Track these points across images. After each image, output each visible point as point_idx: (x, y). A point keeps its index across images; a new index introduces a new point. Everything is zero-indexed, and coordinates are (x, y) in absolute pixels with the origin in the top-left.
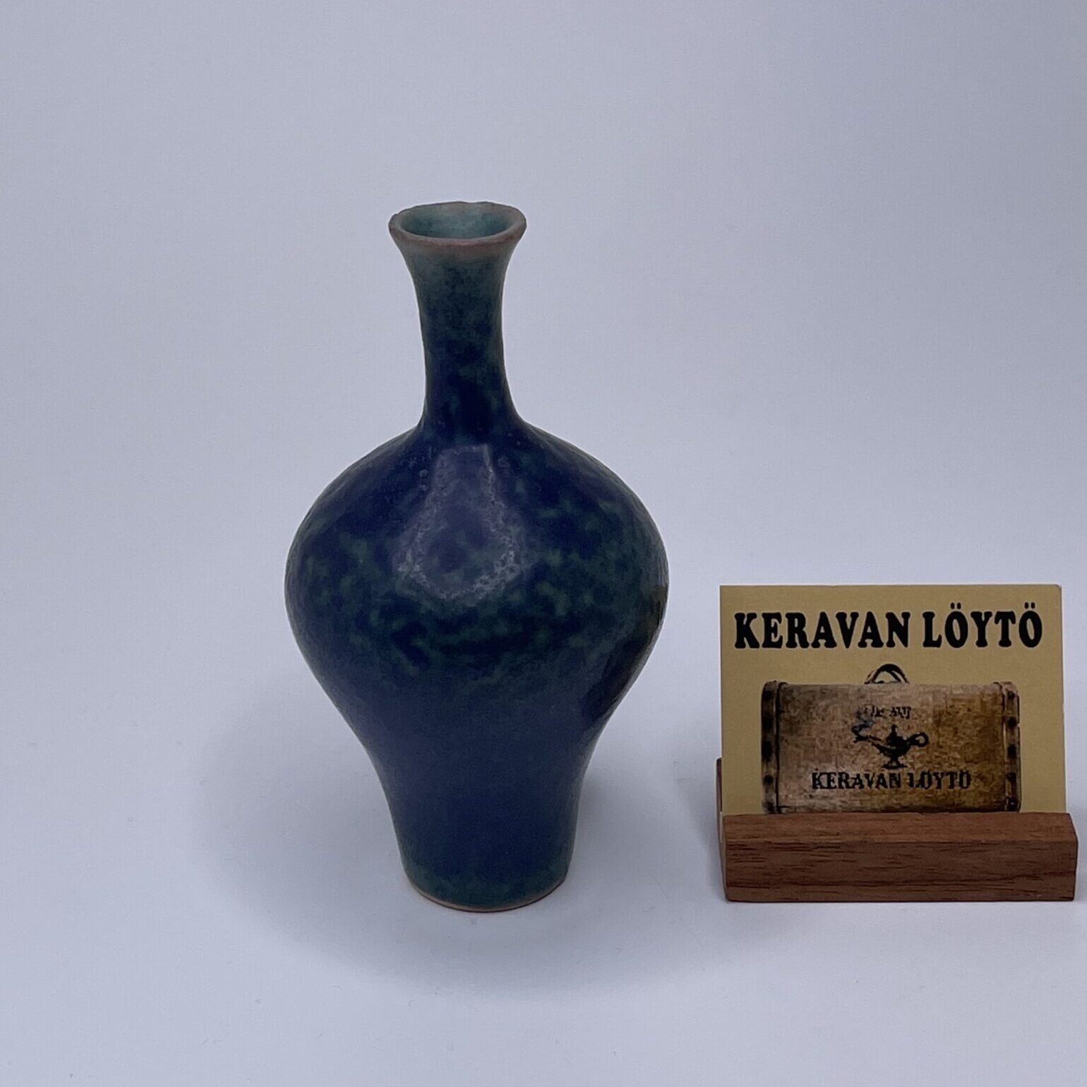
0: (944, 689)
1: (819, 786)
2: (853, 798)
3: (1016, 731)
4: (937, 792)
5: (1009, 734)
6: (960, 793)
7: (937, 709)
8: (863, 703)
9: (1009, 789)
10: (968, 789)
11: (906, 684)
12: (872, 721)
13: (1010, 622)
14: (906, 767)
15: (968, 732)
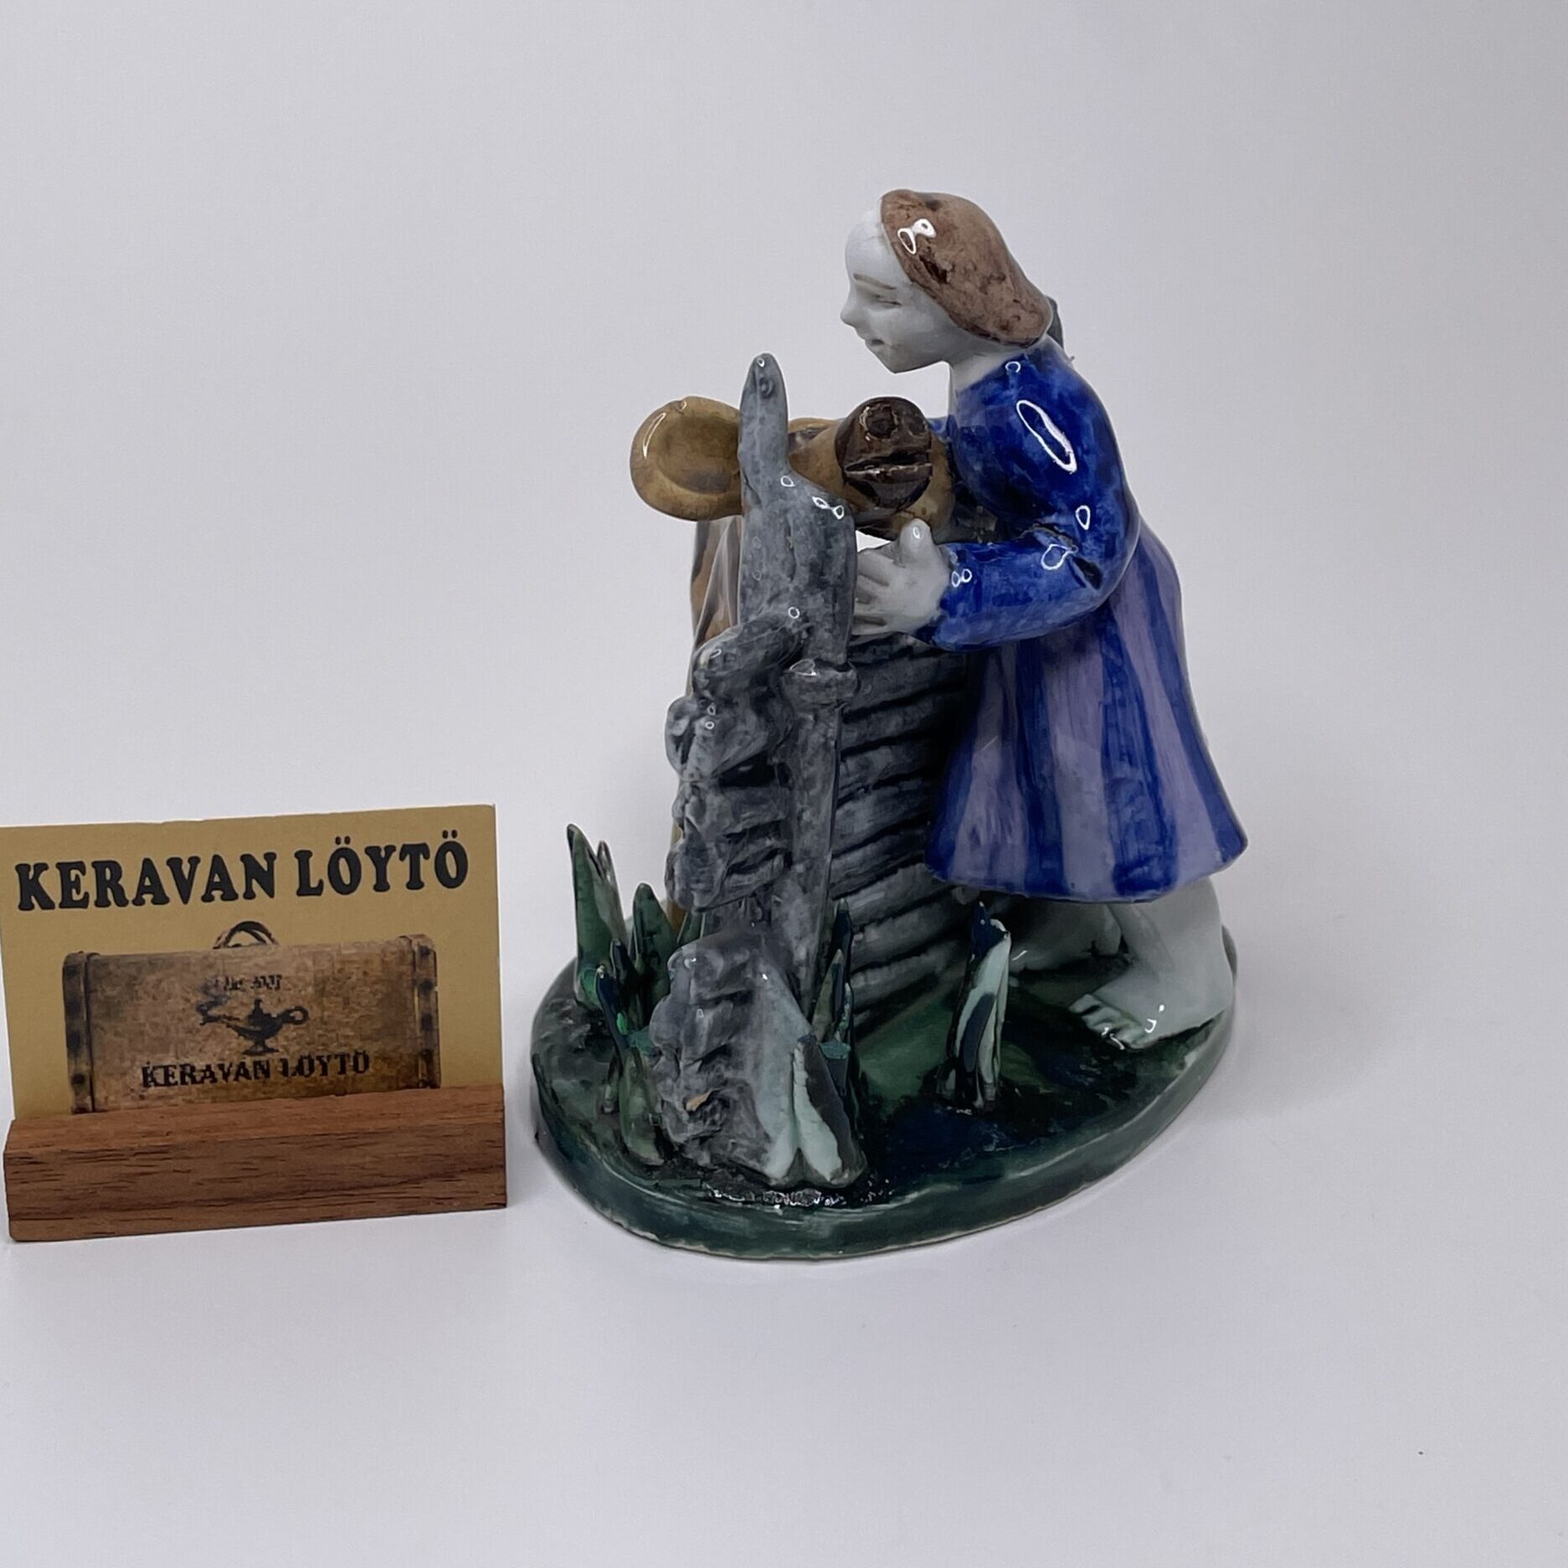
0: (329, 949)
1: (152, 1084)
2: (202, 1096)
3: (432, 996)
4: (322, 1080)
5: (422, 1002)
6: (354, 1080)
7: (320, 975)
8: (214, 974)
9: (422, 1068)
10: (367, 1073)
11: (273, 946)
12: (225, 996)
13: (421, 857)
14: (277, 1051)
15: (365, 1002)
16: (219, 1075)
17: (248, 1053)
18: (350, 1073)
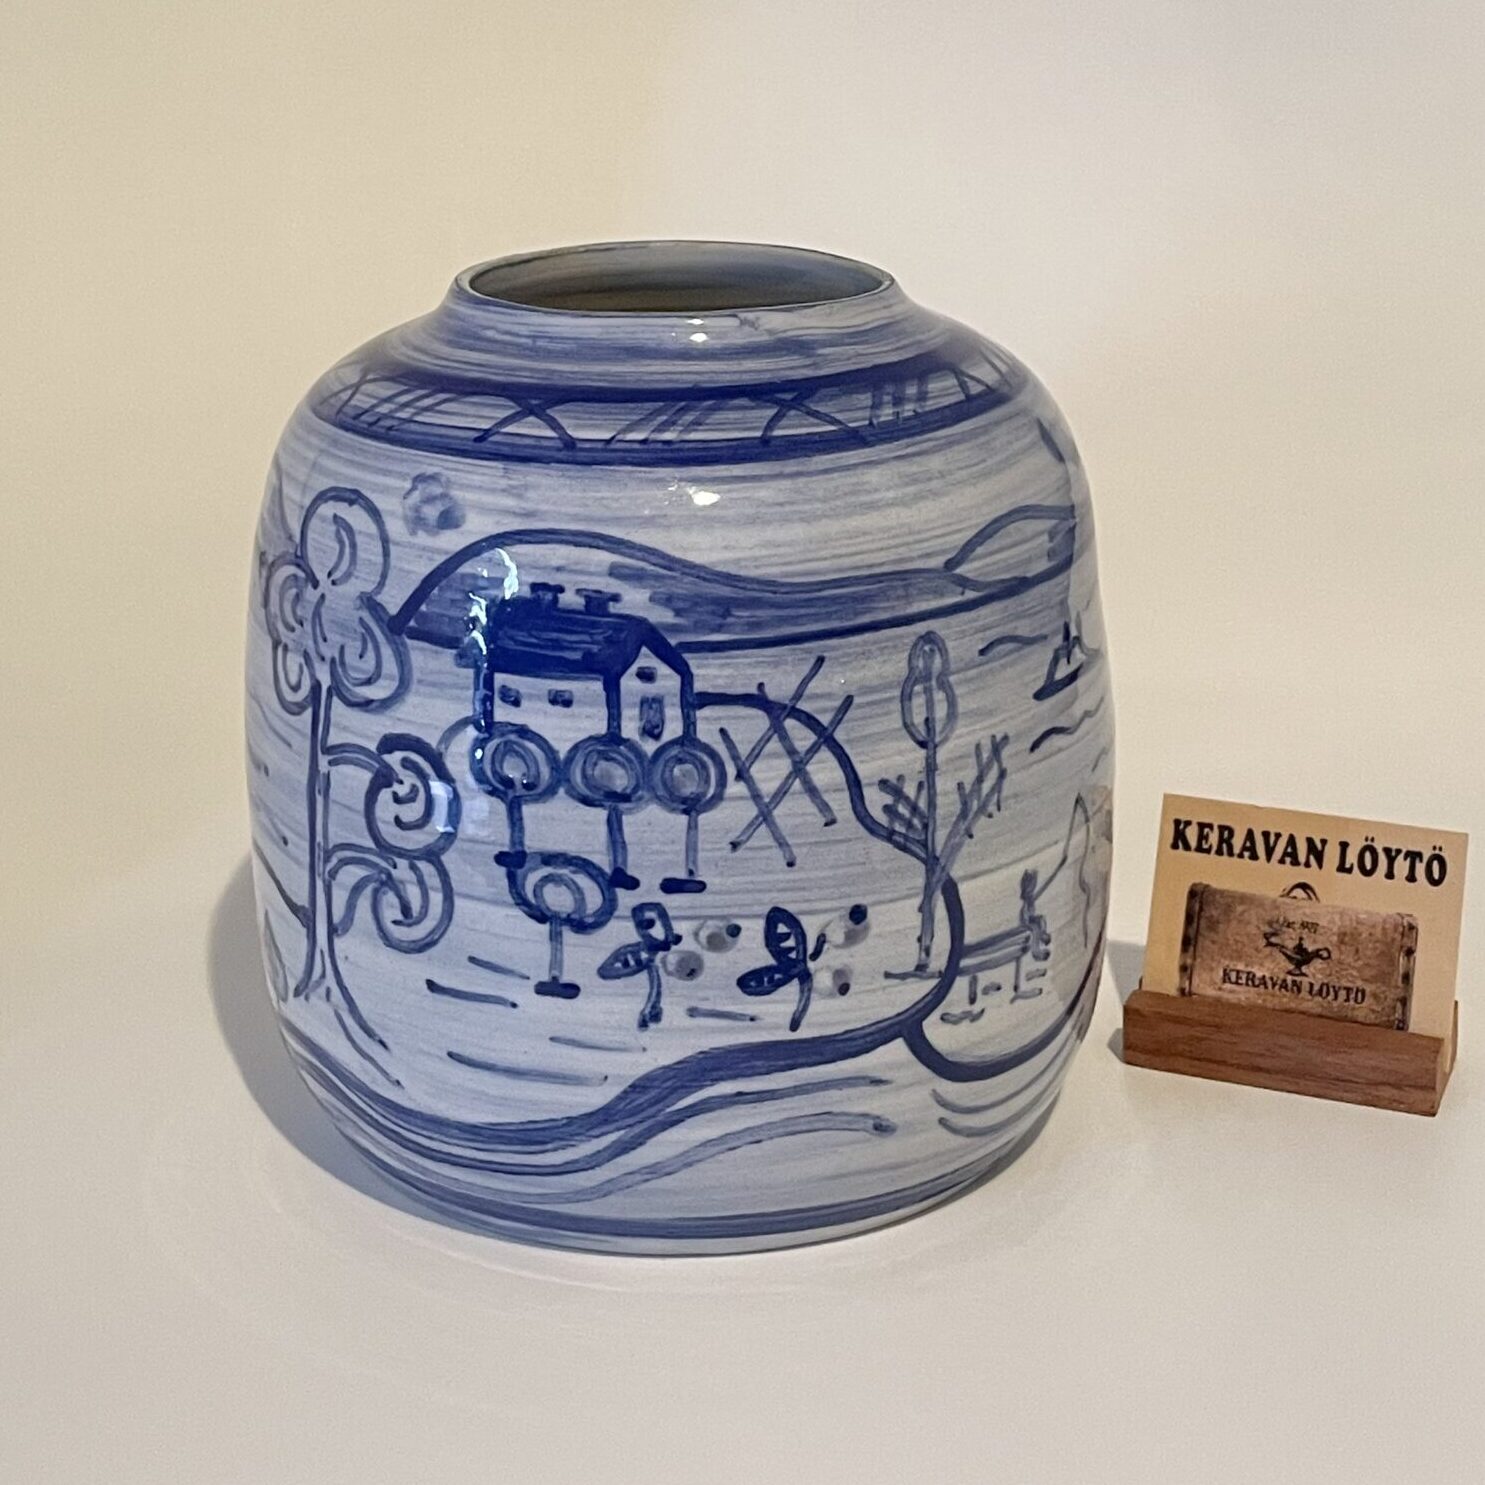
0: (1350, 912)
1: (1228, 981)
2: (1257, 996)
3: (1412, 959)
4: (1333, 1003)
5: (1405, 962)
6: (1353, 1008)
7: (1343, 929)
8: (1276, 913)
9: (1400, 1011)
10: (1362, 1005)
11: (1317, 904)
12: (1282, 930)
13: (1418, 860)
14: (1308, 976)
15: (1369, 953)
16: (1270, 986)
17: (1290, 973)
18: (1352, 1002)
